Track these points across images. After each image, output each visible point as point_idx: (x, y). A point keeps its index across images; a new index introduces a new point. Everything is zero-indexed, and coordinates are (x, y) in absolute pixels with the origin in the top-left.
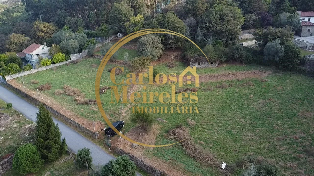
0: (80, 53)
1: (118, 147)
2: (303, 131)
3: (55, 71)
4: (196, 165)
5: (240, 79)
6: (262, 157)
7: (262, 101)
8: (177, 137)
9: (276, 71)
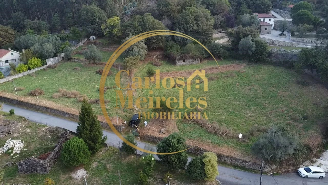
0: (56, 57)
1: (148, 134)
2: (286, 106)
3: (35, 77)
4: (219, 138)
5: (223, 72)
6: (264, 127)
7: (247, 87)
8: (194, 121)
9: (249, 63)
